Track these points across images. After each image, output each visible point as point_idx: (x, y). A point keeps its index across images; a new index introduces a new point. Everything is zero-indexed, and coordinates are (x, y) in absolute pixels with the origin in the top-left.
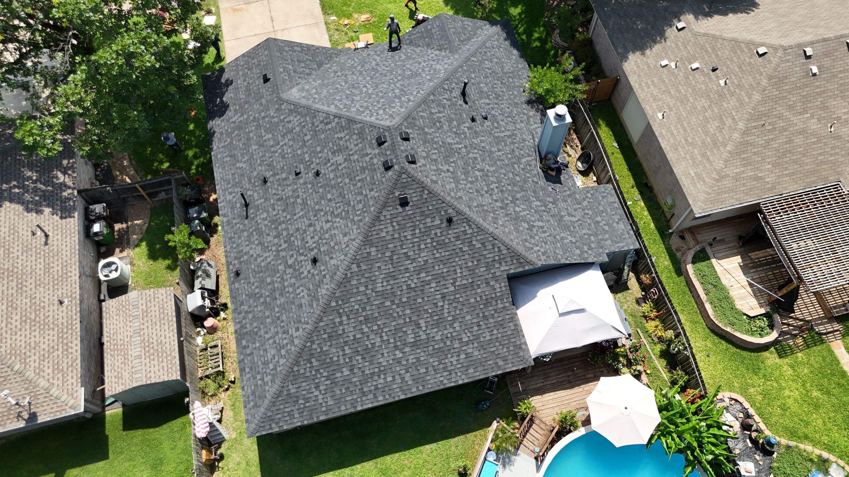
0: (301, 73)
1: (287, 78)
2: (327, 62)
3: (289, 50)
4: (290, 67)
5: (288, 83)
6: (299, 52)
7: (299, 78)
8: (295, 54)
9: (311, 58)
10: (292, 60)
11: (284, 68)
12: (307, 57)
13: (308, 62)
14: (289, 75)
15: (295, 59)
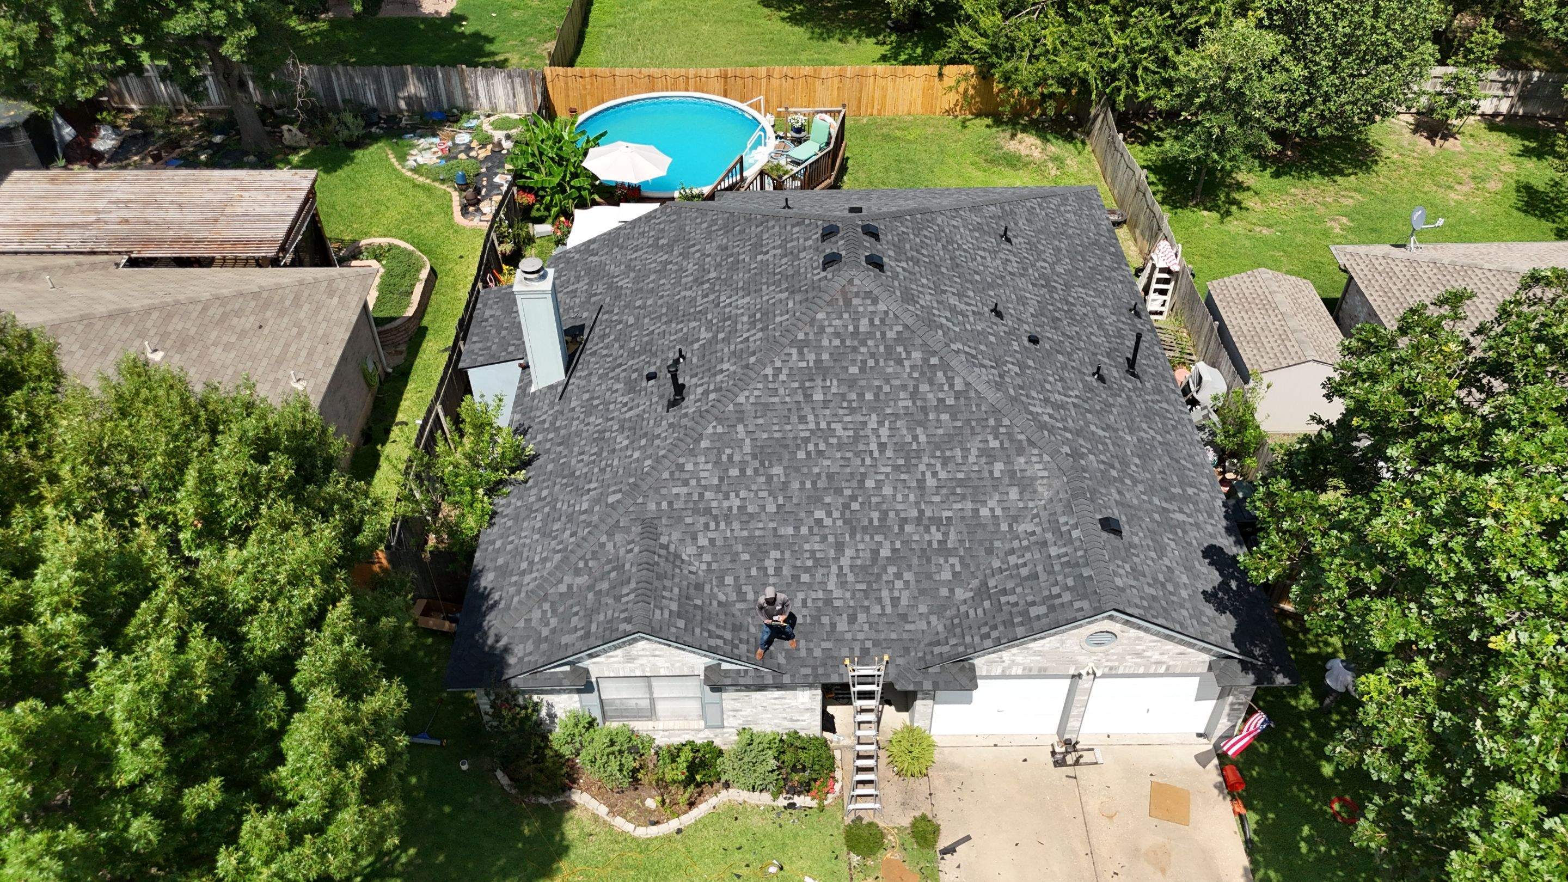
0: (1027, 548)
1: (1062, 520)
2: (963, 609)
3: (1059, 596)
4: (1053, 551)
5: (1059, 508)
6: (1033, 603)
7: (1034, 533)
8: (1046, 593)
9: (1003, 599)
10: (1051, 572)
11: (1070, 541)
12: (1012, 599)
13: (1010, 585)
14: (1057, 531)
15: (1043, 576)
